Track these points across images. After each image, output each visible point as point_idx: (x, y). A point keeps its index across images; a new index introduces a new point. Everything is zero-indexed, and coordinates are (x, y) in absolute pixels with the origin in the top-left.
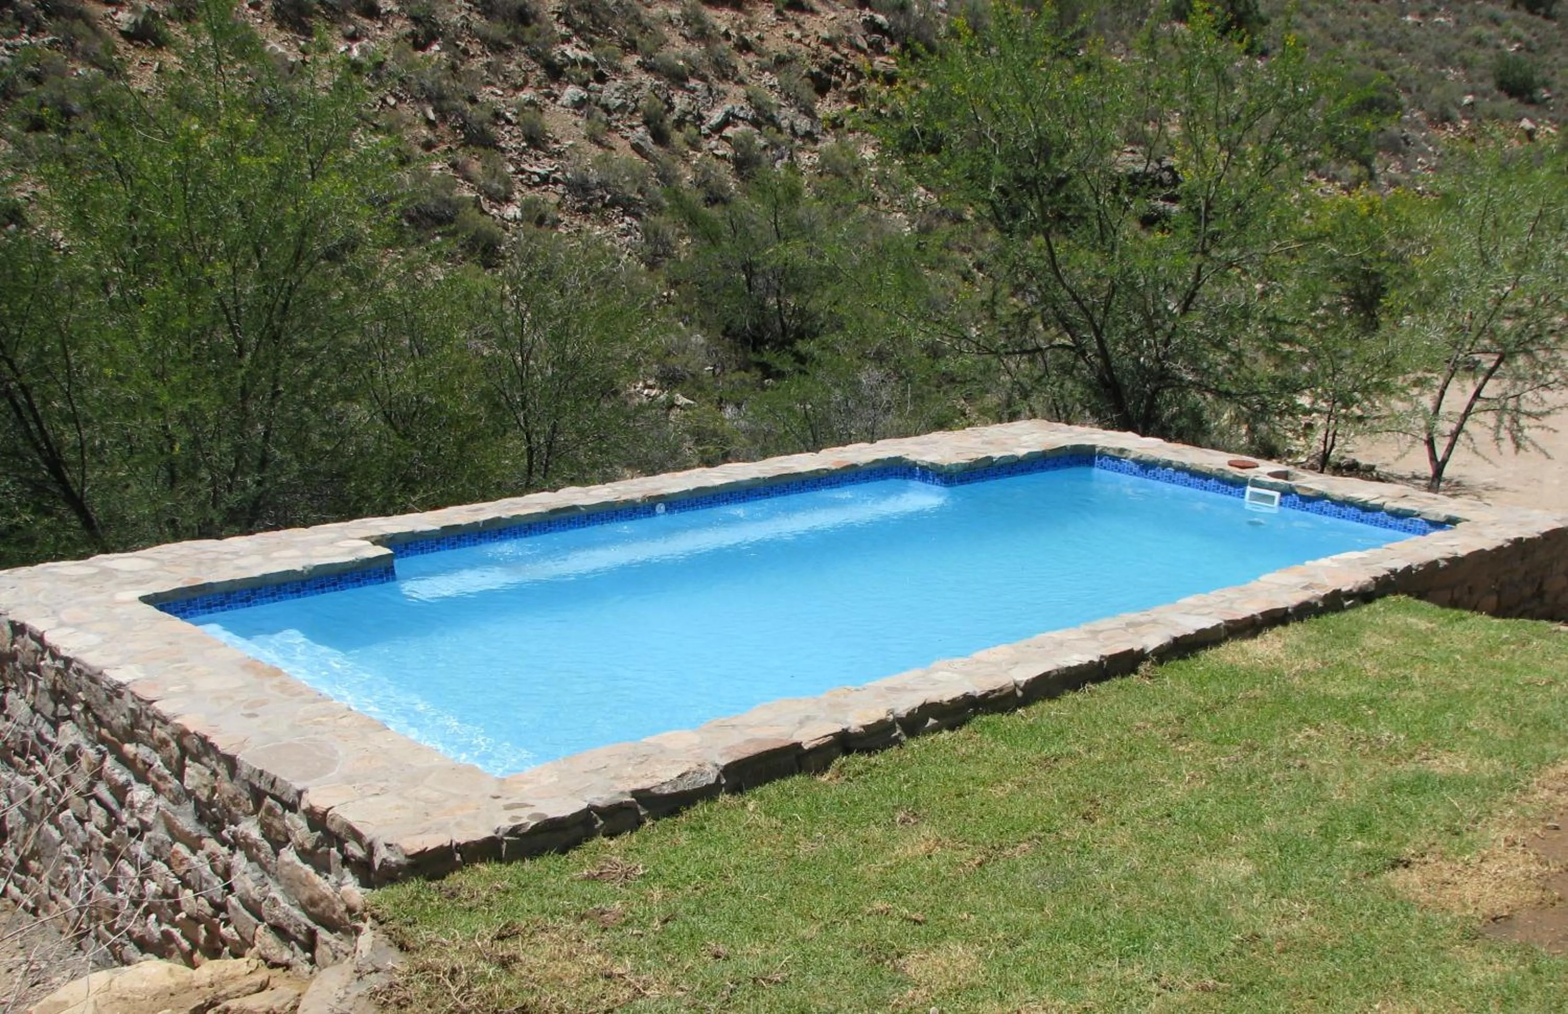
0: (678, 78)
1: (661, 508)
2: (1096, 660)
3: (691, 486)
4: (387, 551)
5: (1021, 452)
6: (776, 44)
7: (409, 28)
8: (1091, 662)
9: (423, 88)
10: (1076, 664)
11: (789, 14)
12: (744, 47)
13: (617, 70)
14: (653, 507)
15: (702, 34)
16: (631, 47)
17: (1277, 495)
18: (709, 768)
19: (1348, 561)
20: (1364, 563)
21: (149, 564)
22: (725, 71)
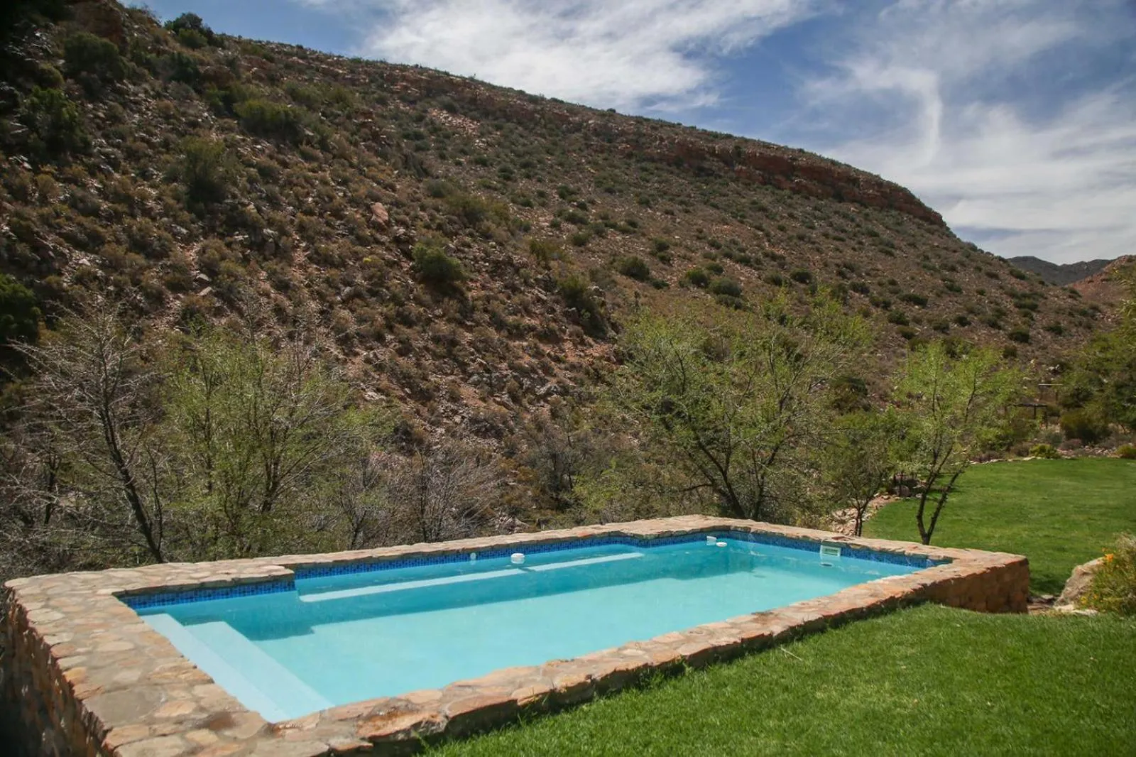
0: (525, 373)
1: (473, 556)
2: (739, 641)
3: (493, 544)
4: (292, 572)
5: (687, 529)
6: (572, 359)
7: (399, 346)
8: (735, 643)
9: (402, 372)
10: (724, 644)
11: (579, 347)
12: (558, 360)
13: (496, 368)
14: (469, 555)
15: (538, 354)
16: (503, 358)
17: (839, 549)
18: (440, 719)
19: (895, 581)
20: (906, 582)
21: (137, 574)
22: (548, 371)
